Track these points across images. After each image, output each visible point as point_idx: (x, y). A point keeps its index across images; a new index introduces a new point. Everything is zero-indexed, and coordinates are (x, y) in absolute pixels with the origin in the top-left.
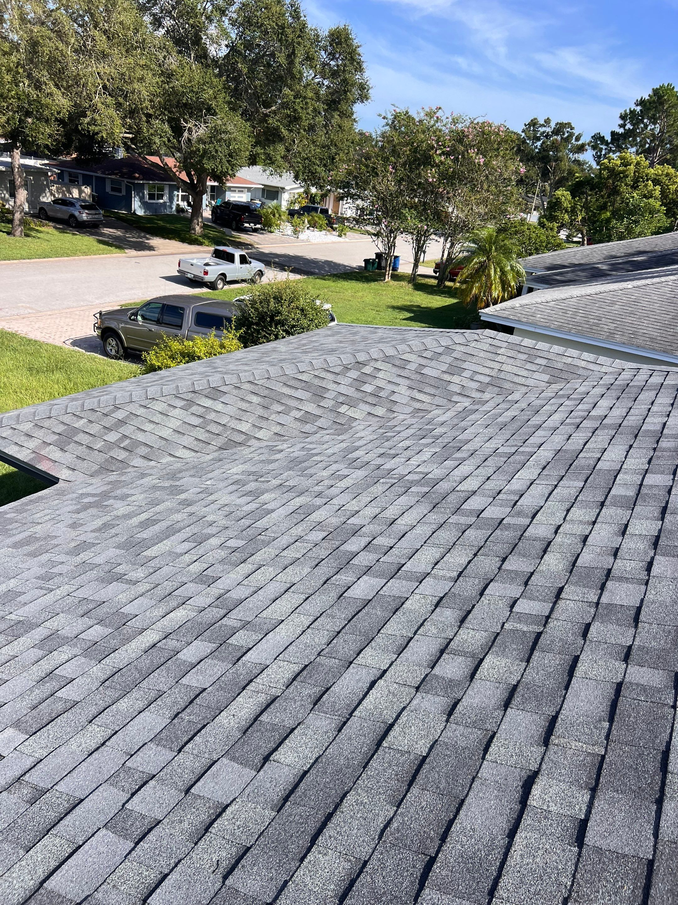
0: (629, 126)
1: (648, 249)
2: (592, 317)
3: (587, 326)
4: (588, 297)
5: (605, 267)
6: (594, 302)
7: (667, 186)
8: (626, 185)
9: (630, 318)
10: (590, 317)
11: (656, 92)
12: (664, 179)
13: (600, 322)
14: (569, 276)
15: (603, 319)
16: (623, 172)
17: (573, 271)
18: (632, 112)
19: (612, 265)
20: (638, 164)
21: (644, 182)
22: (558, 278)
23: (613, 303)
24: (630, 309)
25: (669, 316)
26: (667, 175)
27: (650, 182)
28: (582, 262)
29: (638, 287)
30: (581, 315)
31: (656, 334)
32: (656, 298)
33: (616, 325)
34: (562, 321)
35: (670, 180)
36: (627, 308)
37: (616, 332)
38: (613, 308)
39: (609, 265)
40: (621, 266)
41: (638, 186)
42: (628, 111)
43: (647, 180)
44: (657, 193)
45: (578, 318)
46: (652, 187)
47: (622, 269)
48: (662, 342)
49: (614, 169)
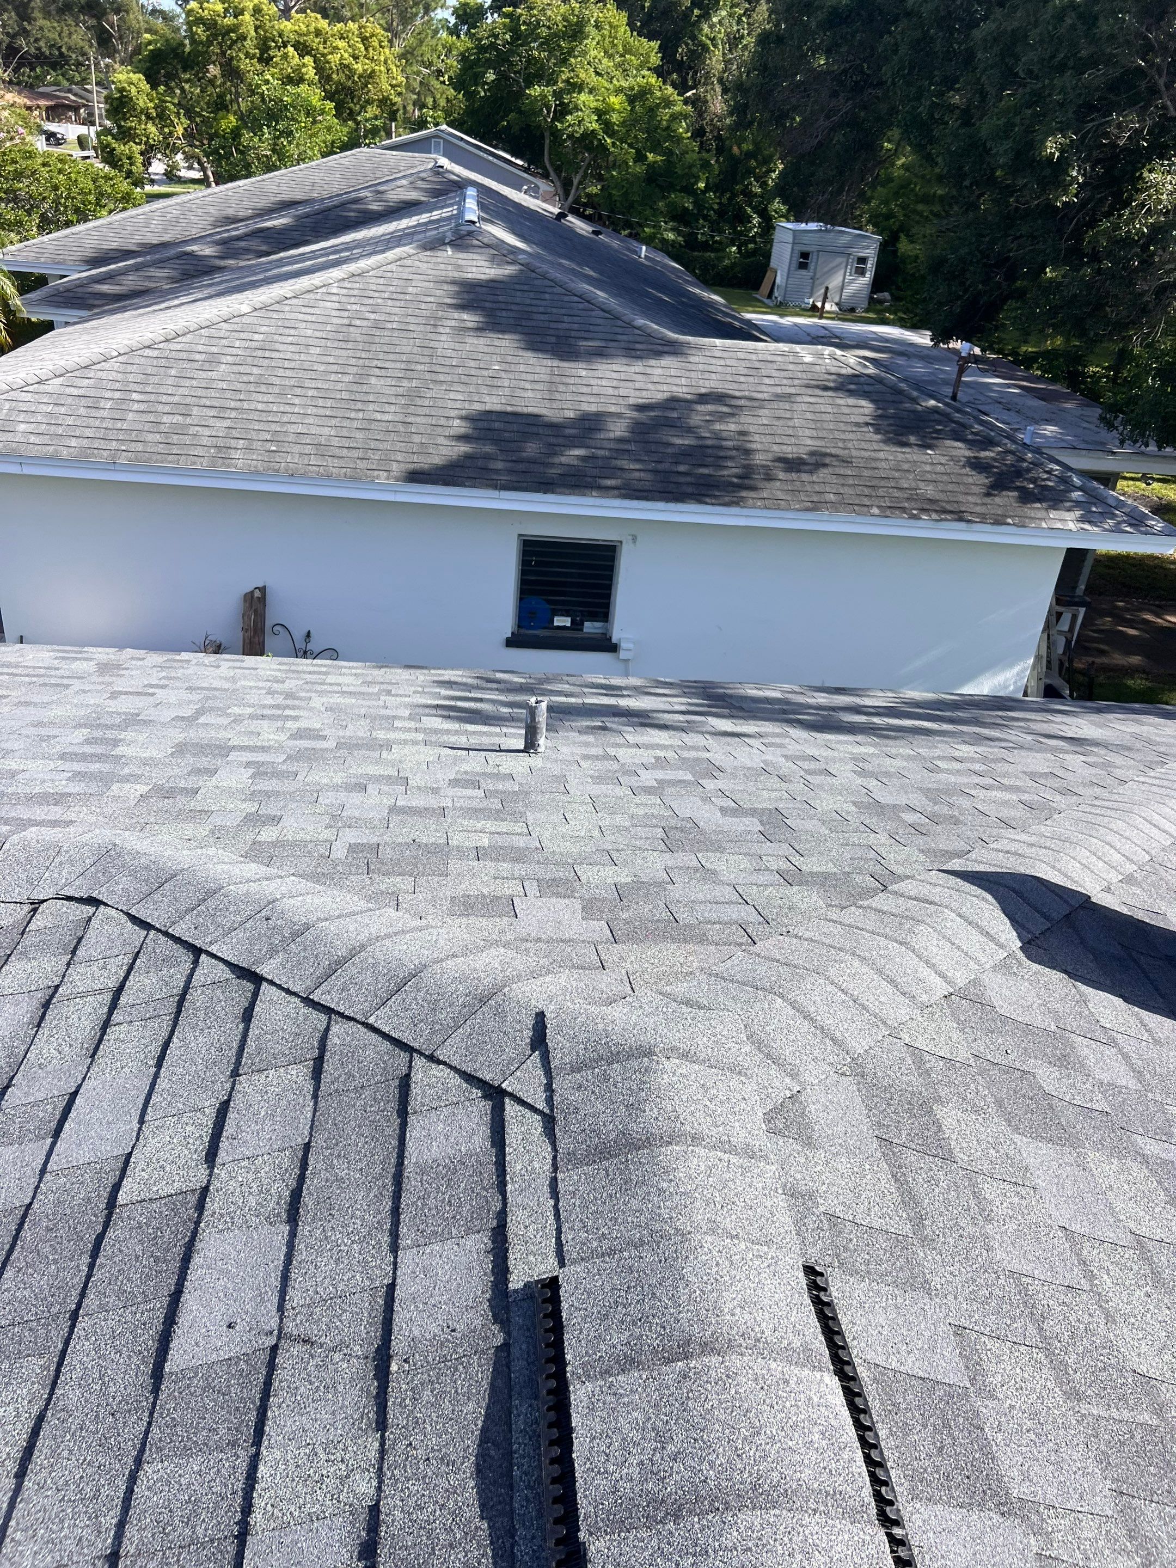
1: (299, 196)
2: (167, 409)
3: (158, 437)
4: (147, 352)
5: (208, 251)
6: (166, 362)
7: (324, 55)
8: (247, 55)
9: (260, 397)
10: (160, 408)
12: (315, 42)
13: (189, 420)
14: (130, 282)
15: (195, 411)
16: (234, 29)
17: (137, 268)
19: (223, 242)
21: (278, 48)
22: (105, 288)
23: (213, 360)
24: (255, 371)
25: (347, 378)
26: (318, 33)
27: (290, 49)
28: (166, 238)
29: (265, 307)
30: (136, 407)
31: (326, 431)
32: (309, 333)
33: (227, 423)
34: (89, 433)
35: (325, 42)
36: (247, 369)
37: (233, 443)
38: (213, 375)
39: (217, 243)
40: (242, 244)
41: (270, 59)
43: (285, 46)
44: (310, 72)
45: (131, 416)
46: (297, 60)
47: (247, 251)
48: (345, 452)
49: (216, 22)
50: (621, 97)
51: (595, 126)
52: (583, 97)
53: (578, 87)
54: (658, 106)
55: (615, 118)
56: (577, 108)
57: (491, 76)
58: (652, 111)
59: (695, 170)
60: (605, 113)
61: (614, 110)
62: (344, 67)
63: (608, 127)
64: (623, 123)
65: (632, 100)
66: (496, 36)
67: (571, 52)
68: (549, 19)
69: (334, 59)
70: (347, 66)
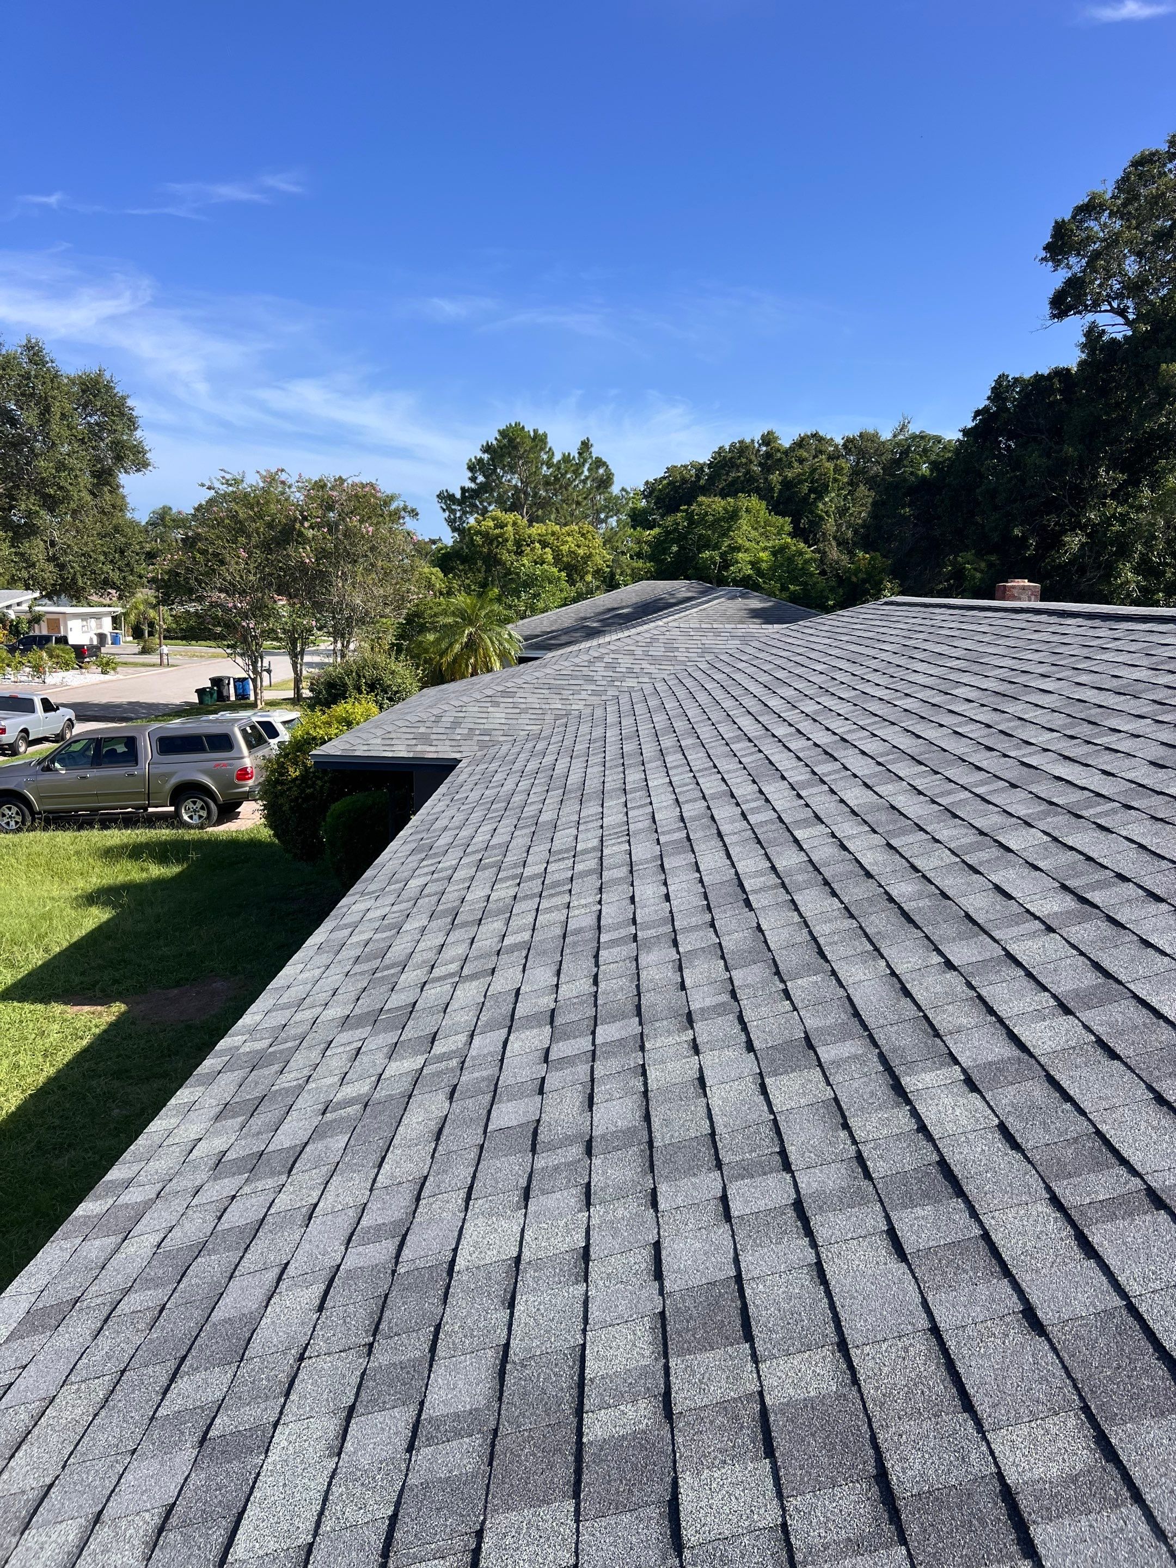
0: (481, 479)
7: (557, 547)
8: (509, 552)
11: (503, 433)
12: (551, 539)
16: (501, 535)
18: (480, 461)
20: (515, 524)
21: (528, 545)
26: (553, 534)
27: (537, 545)
35: (558, 539)
41: (522, 552)
42: (473, 460)
43: (532, 542)
44: (549, 557)
46: (540, 552)
49: (488, 534)
50: (767, 553)
51: (750, 572)
52: (740, 555)
53: (738, 549)
54: (794, 556)
55: (764, 565)
56: (737, 562)
57: (675, 548)
58: (790, 560)
59: (825, 594)
60: (756, 563)
61: (763, 561)
62: (571, 552)
63: (759, 572)
64: (770, 569)
65: (774, 554)
66: (678, 524)
67: (729, 529)
68: (714, 510)
69: (565, 548)
70: (573, 552)
